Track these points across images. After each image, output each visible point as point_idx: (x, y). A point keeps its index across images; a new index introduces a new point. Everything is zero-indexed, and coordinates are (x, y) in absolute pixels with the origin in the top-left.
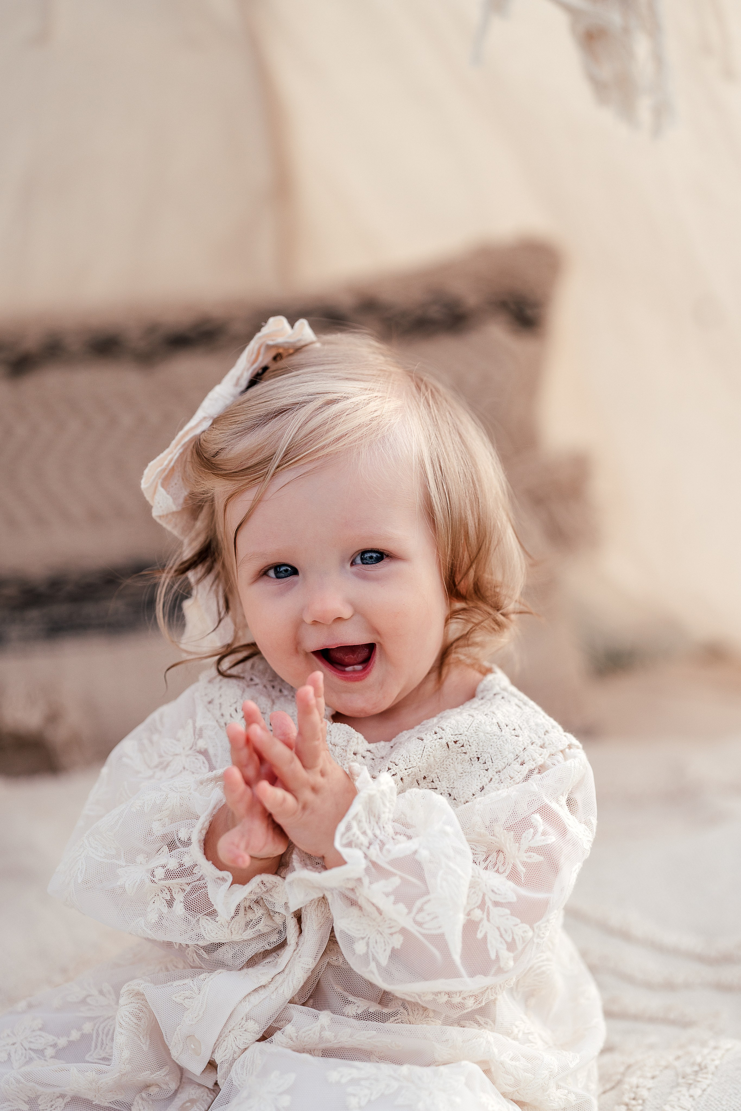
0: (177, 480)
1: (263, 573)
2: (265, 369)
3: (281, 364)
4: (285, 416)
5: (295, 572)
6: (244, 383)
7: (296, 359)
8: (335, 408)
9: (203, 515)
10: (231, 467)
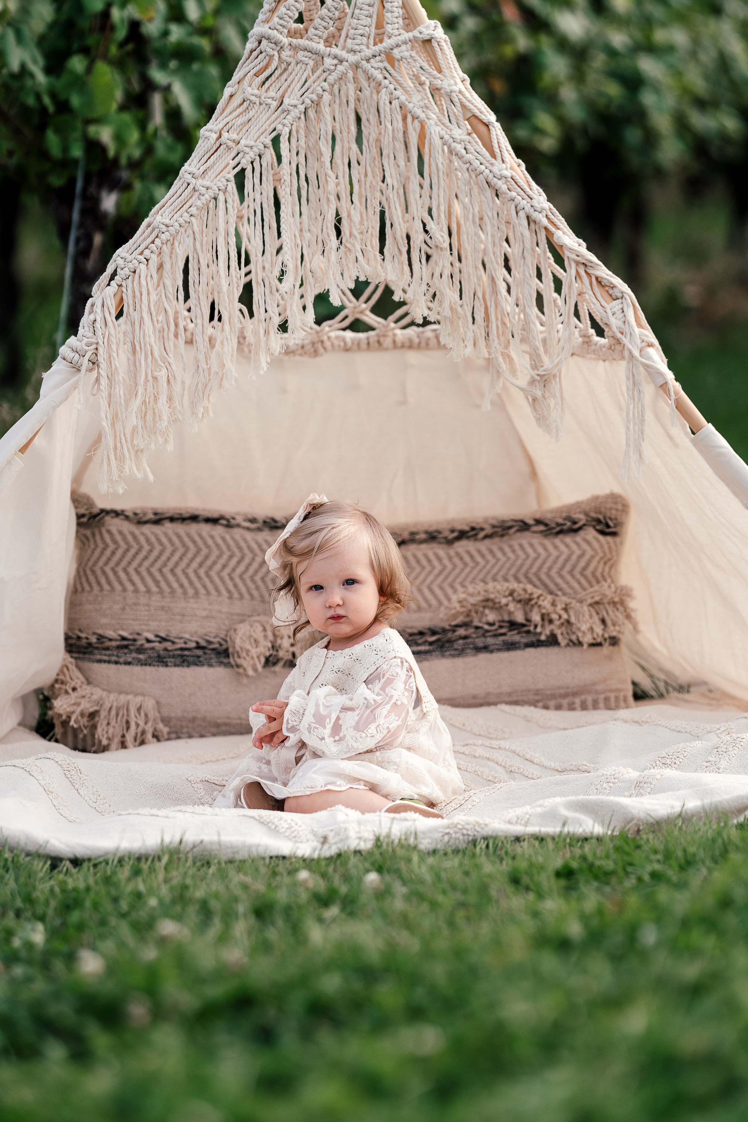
0: (278, 556)
1: (311, 588)
2: (310, 513)
3: (316, 511)
4: (317, 534)
5: (322, 588)
6: (302, 519)
7: (321, 509)
8: (335, 530)
9: (288, 569)
10: (297, 552)
